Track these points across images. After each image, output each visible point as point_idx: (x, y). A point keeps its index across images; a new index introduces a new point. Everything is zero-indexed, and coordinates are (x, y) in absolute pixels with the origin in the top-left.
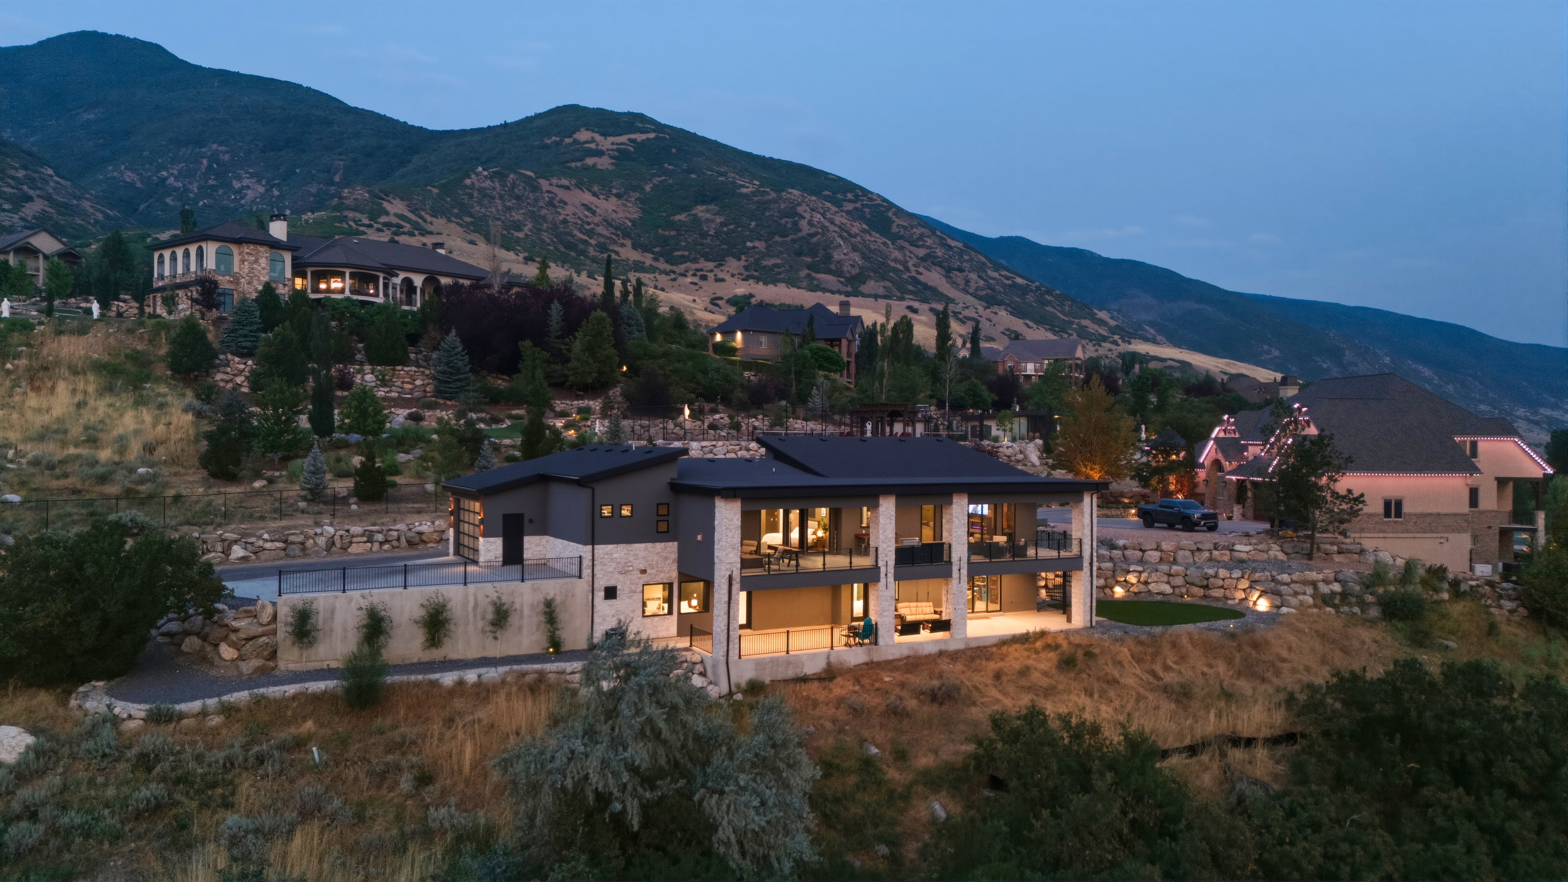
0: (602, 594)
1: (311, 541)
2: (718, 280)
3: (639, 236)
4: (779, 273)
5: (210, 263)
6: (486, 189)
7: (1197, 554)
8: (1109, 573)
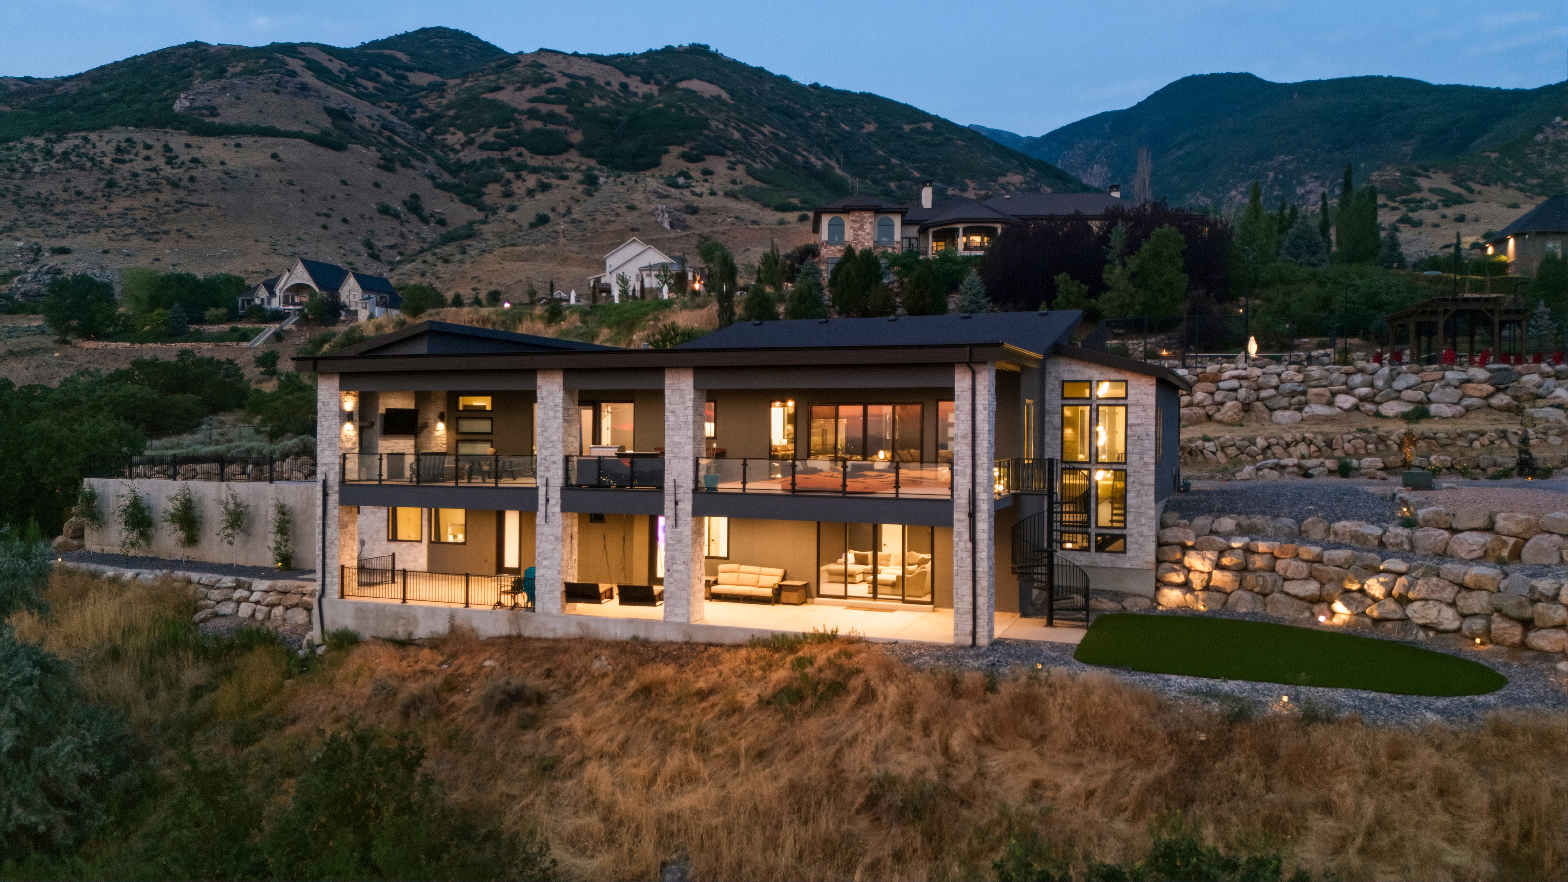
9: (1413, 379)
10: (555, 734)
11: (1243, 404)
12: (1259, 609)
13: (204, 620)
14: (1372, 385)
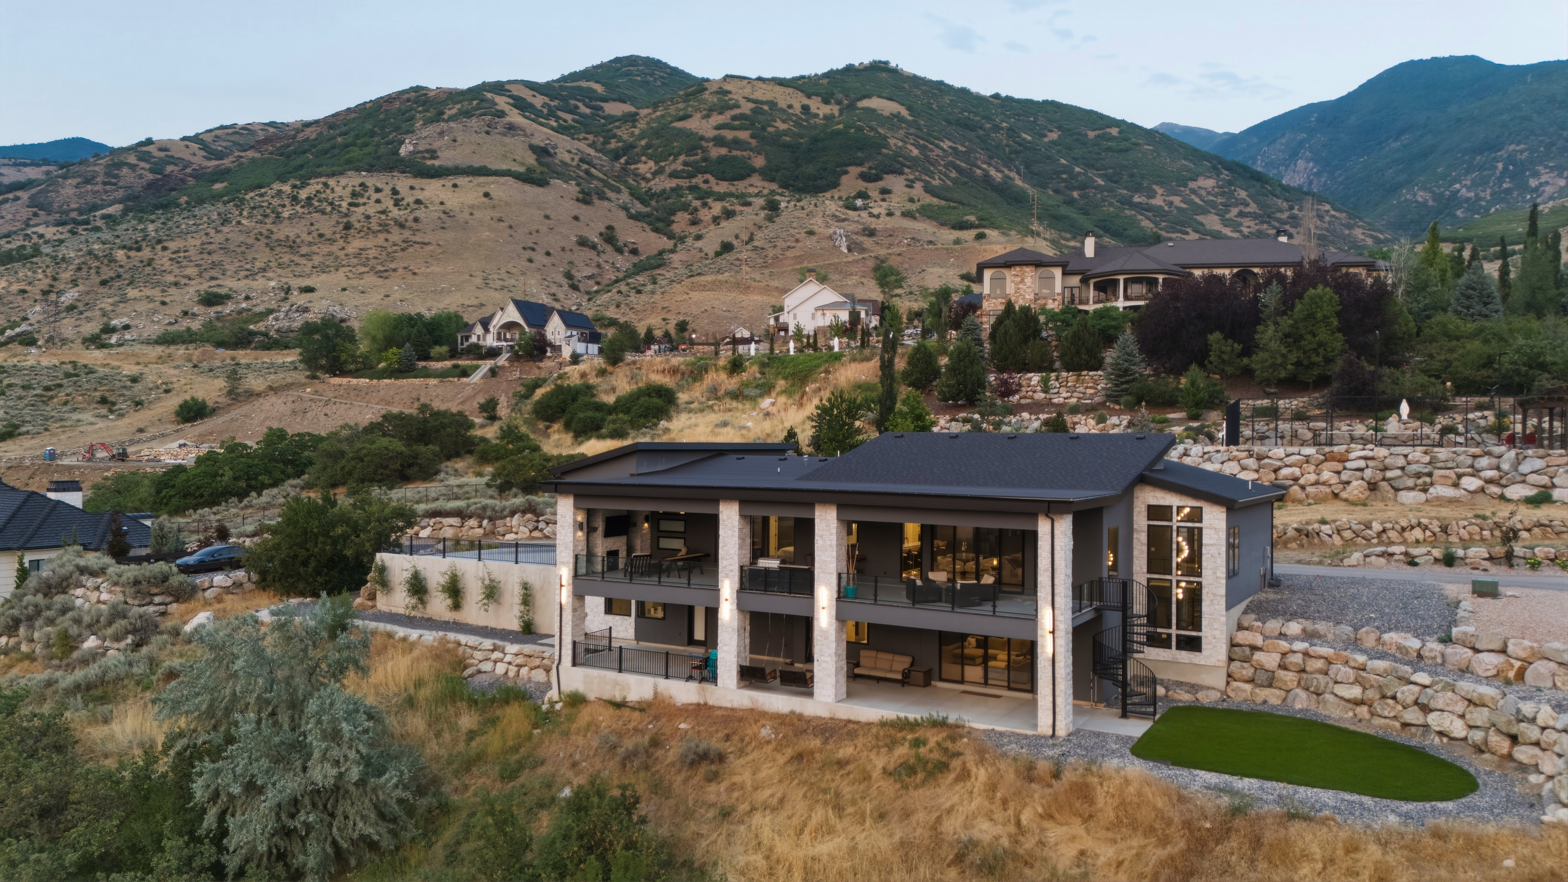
9: (1539, 464)
10: (732, 788)
11: (1369, 483)
12: (1313, 707)
13: (471, 676)
14: (1498, 468)
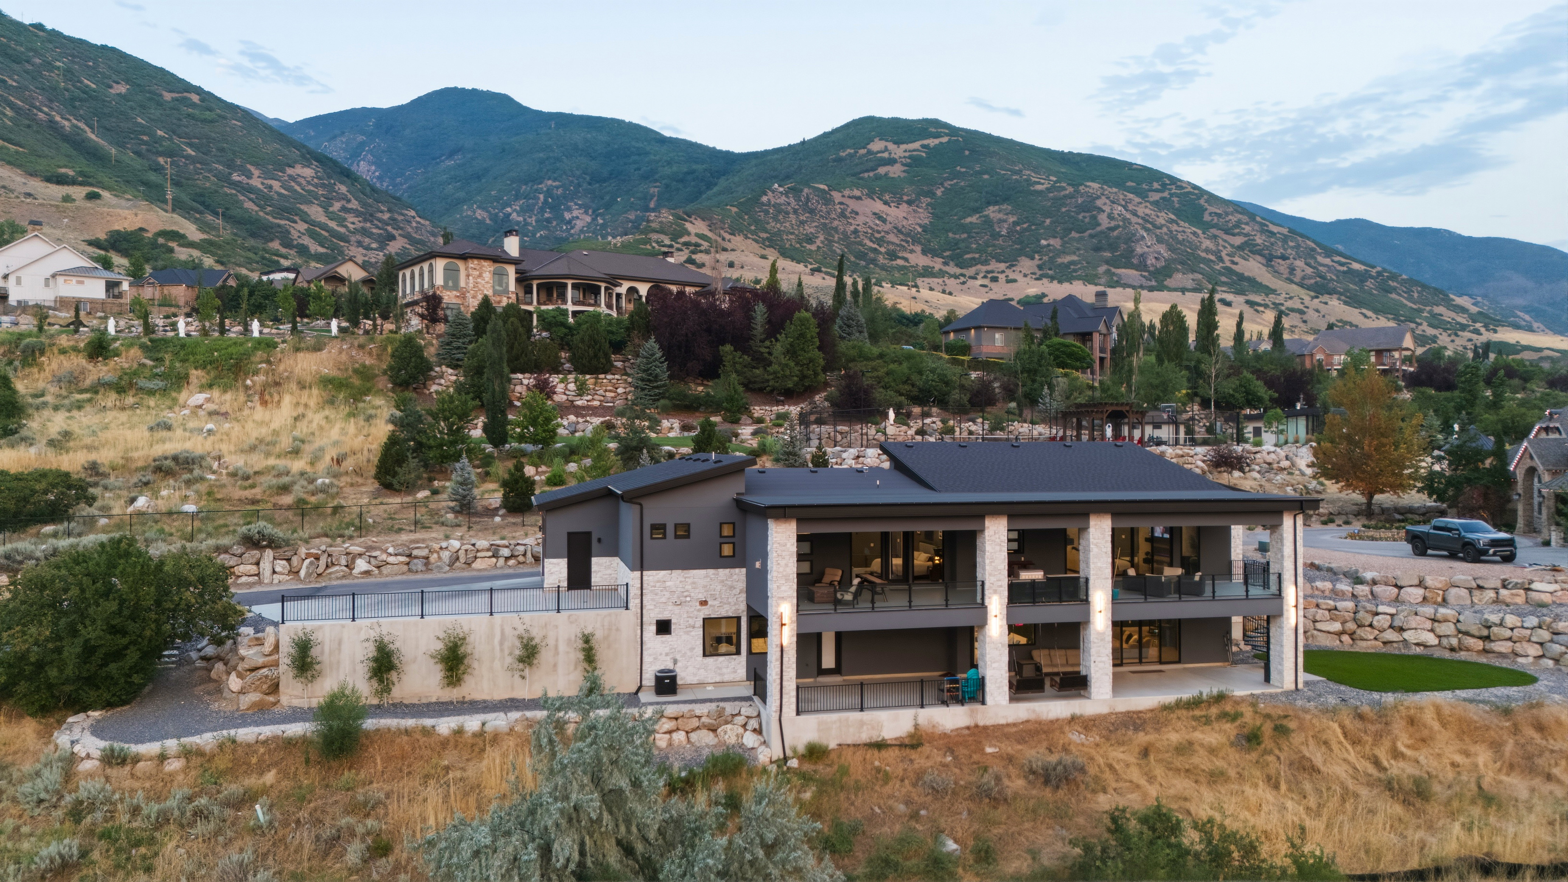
0: (654, 628)
1: (435, 555)
2: (1009, 281)
3: (929, 241)
4: (1075, 271)
5: (439, 280)
6: (780, 204)
7: (1477, 593)
8: (1349, 616)
